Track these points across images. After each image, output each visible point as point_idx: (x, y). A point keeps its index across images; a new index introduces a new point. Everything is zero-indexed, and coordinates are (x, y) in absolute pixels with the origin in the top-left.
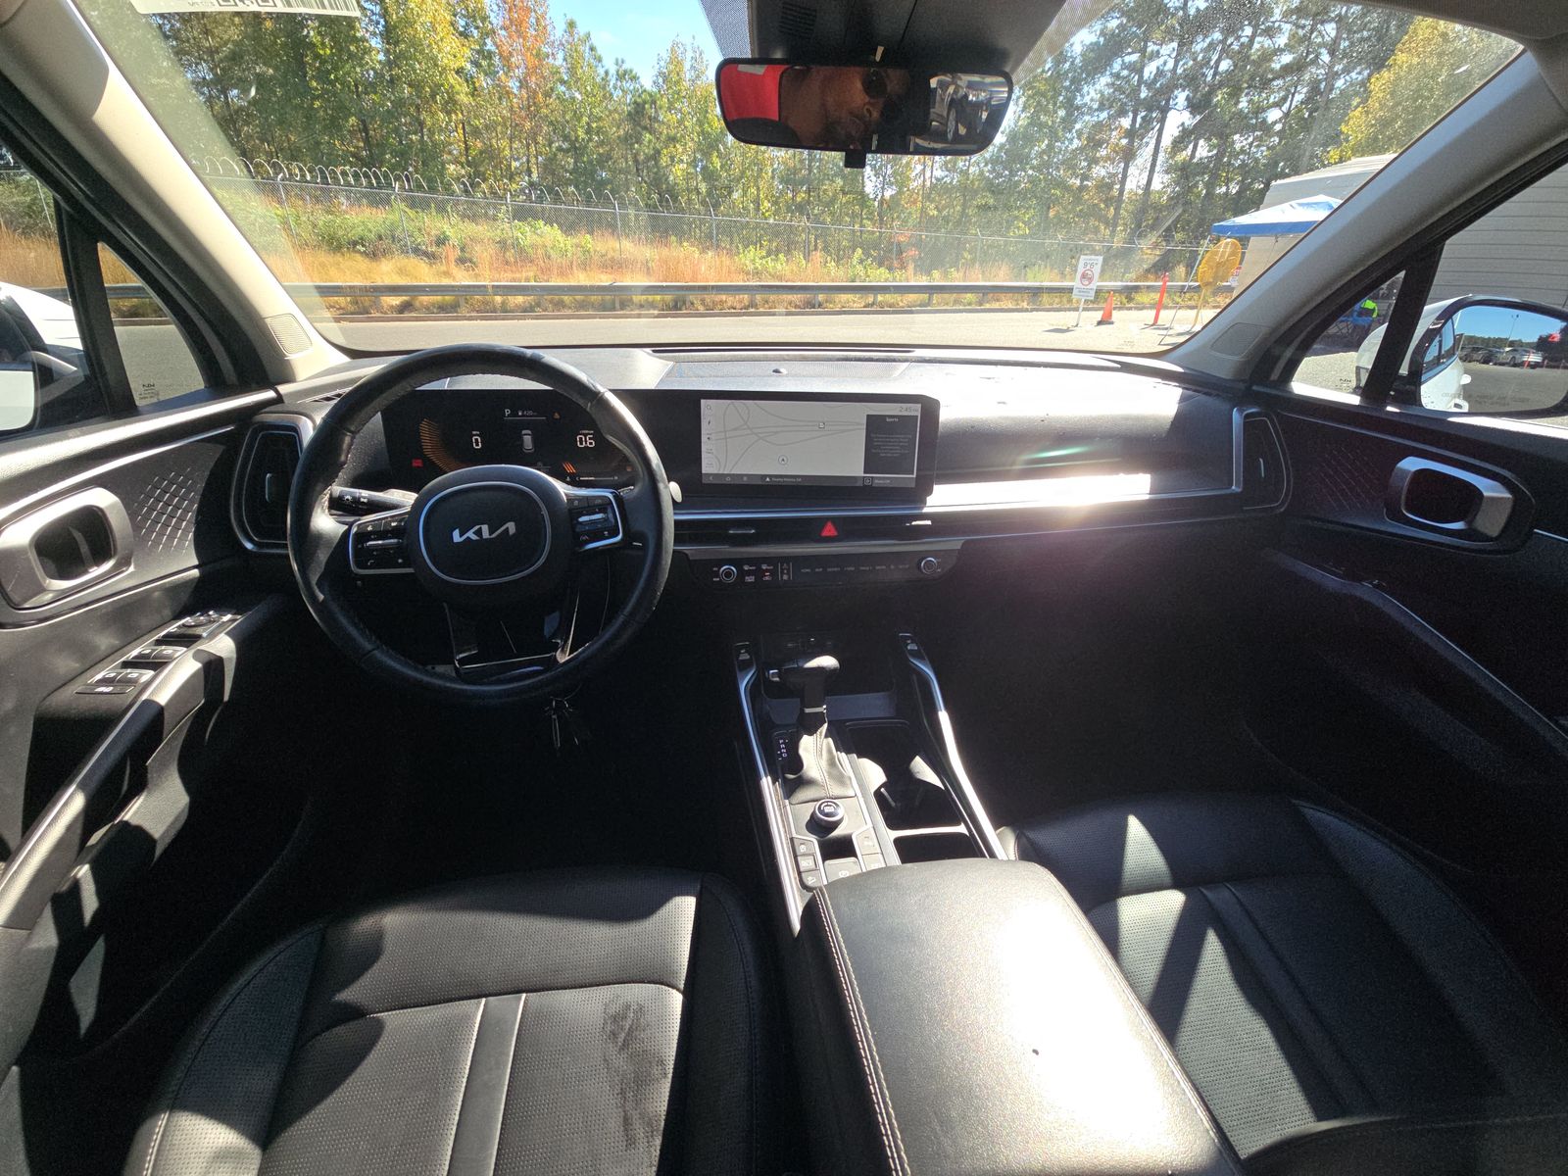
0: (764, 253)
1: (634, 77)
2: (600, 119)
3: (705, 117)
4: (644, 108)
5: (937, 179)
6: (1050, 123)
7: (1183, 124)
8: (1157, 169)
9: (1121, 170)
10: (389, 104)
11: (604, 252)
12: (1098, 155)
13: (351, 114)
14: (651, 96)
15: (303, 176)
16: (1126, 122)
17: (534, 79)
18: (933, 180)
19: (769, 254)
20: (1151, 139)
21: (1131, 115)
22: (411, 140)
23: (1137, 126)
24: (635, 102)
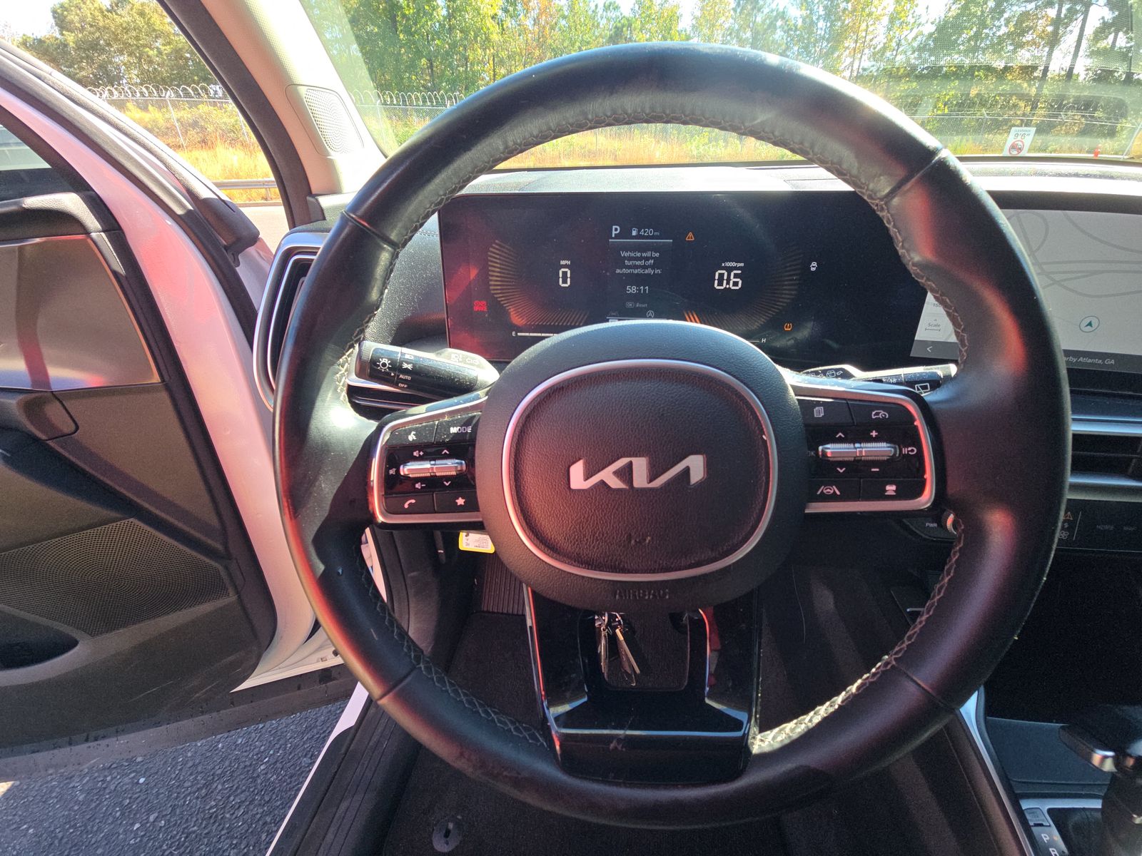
0: (707, 141)
1: (617, 7)
2: (588, 43)
3: (669, 33)
4: (622, 31)
5: (864, 70)
6: (979, 13)
7: (1103, 18)
8: (1081, 53)
9: (1045, 54)
10: (447, 46)
11: (583, 145)
12: (1024, 40)
13: (423, 56)
14: (628, 20)
15: (392, 101)
16: (1052, 12)
17: (544, 18)
18: (860, 70)
19: (710, 141)
20: (1075, 27)
21: (1057, 6)
22: (459, 71)
23: (1062, 16)
24: (616, 27)
